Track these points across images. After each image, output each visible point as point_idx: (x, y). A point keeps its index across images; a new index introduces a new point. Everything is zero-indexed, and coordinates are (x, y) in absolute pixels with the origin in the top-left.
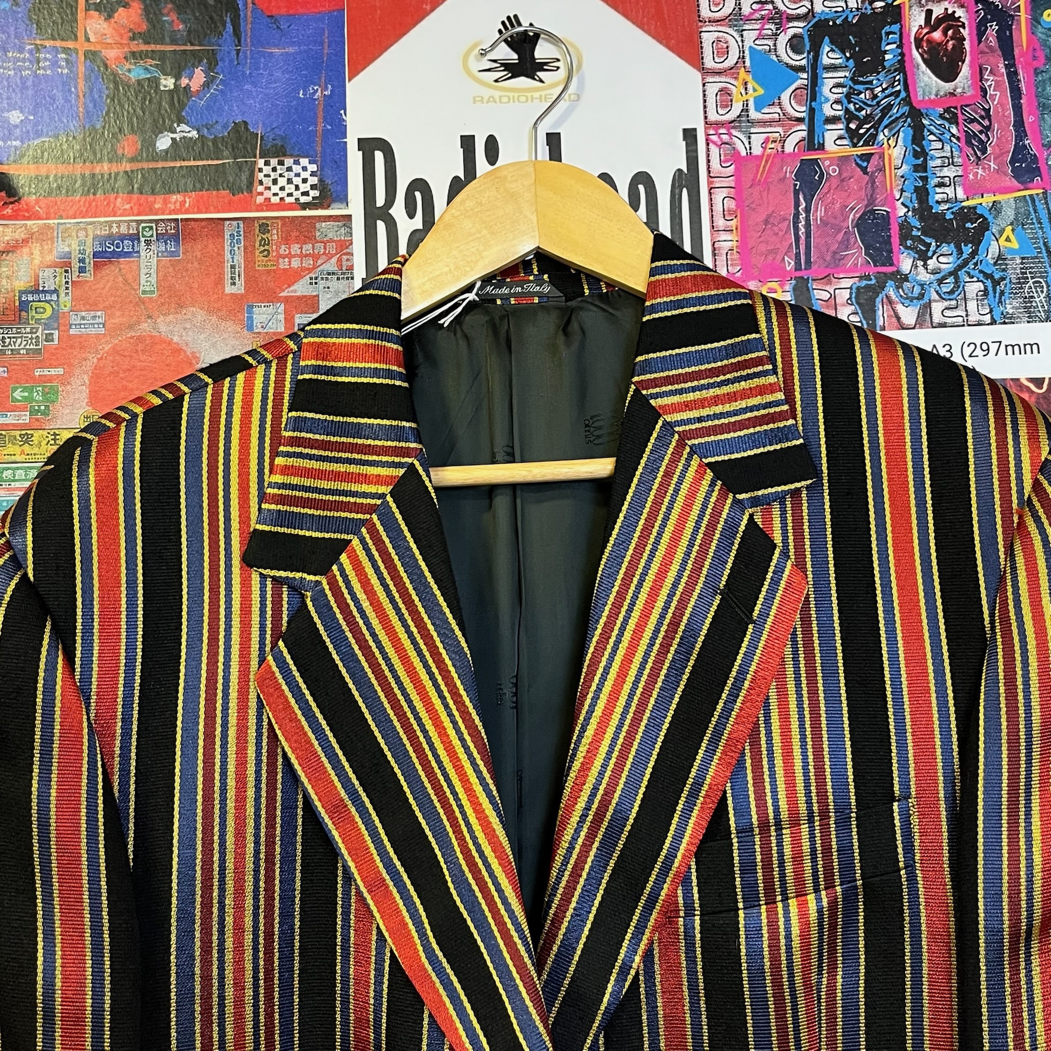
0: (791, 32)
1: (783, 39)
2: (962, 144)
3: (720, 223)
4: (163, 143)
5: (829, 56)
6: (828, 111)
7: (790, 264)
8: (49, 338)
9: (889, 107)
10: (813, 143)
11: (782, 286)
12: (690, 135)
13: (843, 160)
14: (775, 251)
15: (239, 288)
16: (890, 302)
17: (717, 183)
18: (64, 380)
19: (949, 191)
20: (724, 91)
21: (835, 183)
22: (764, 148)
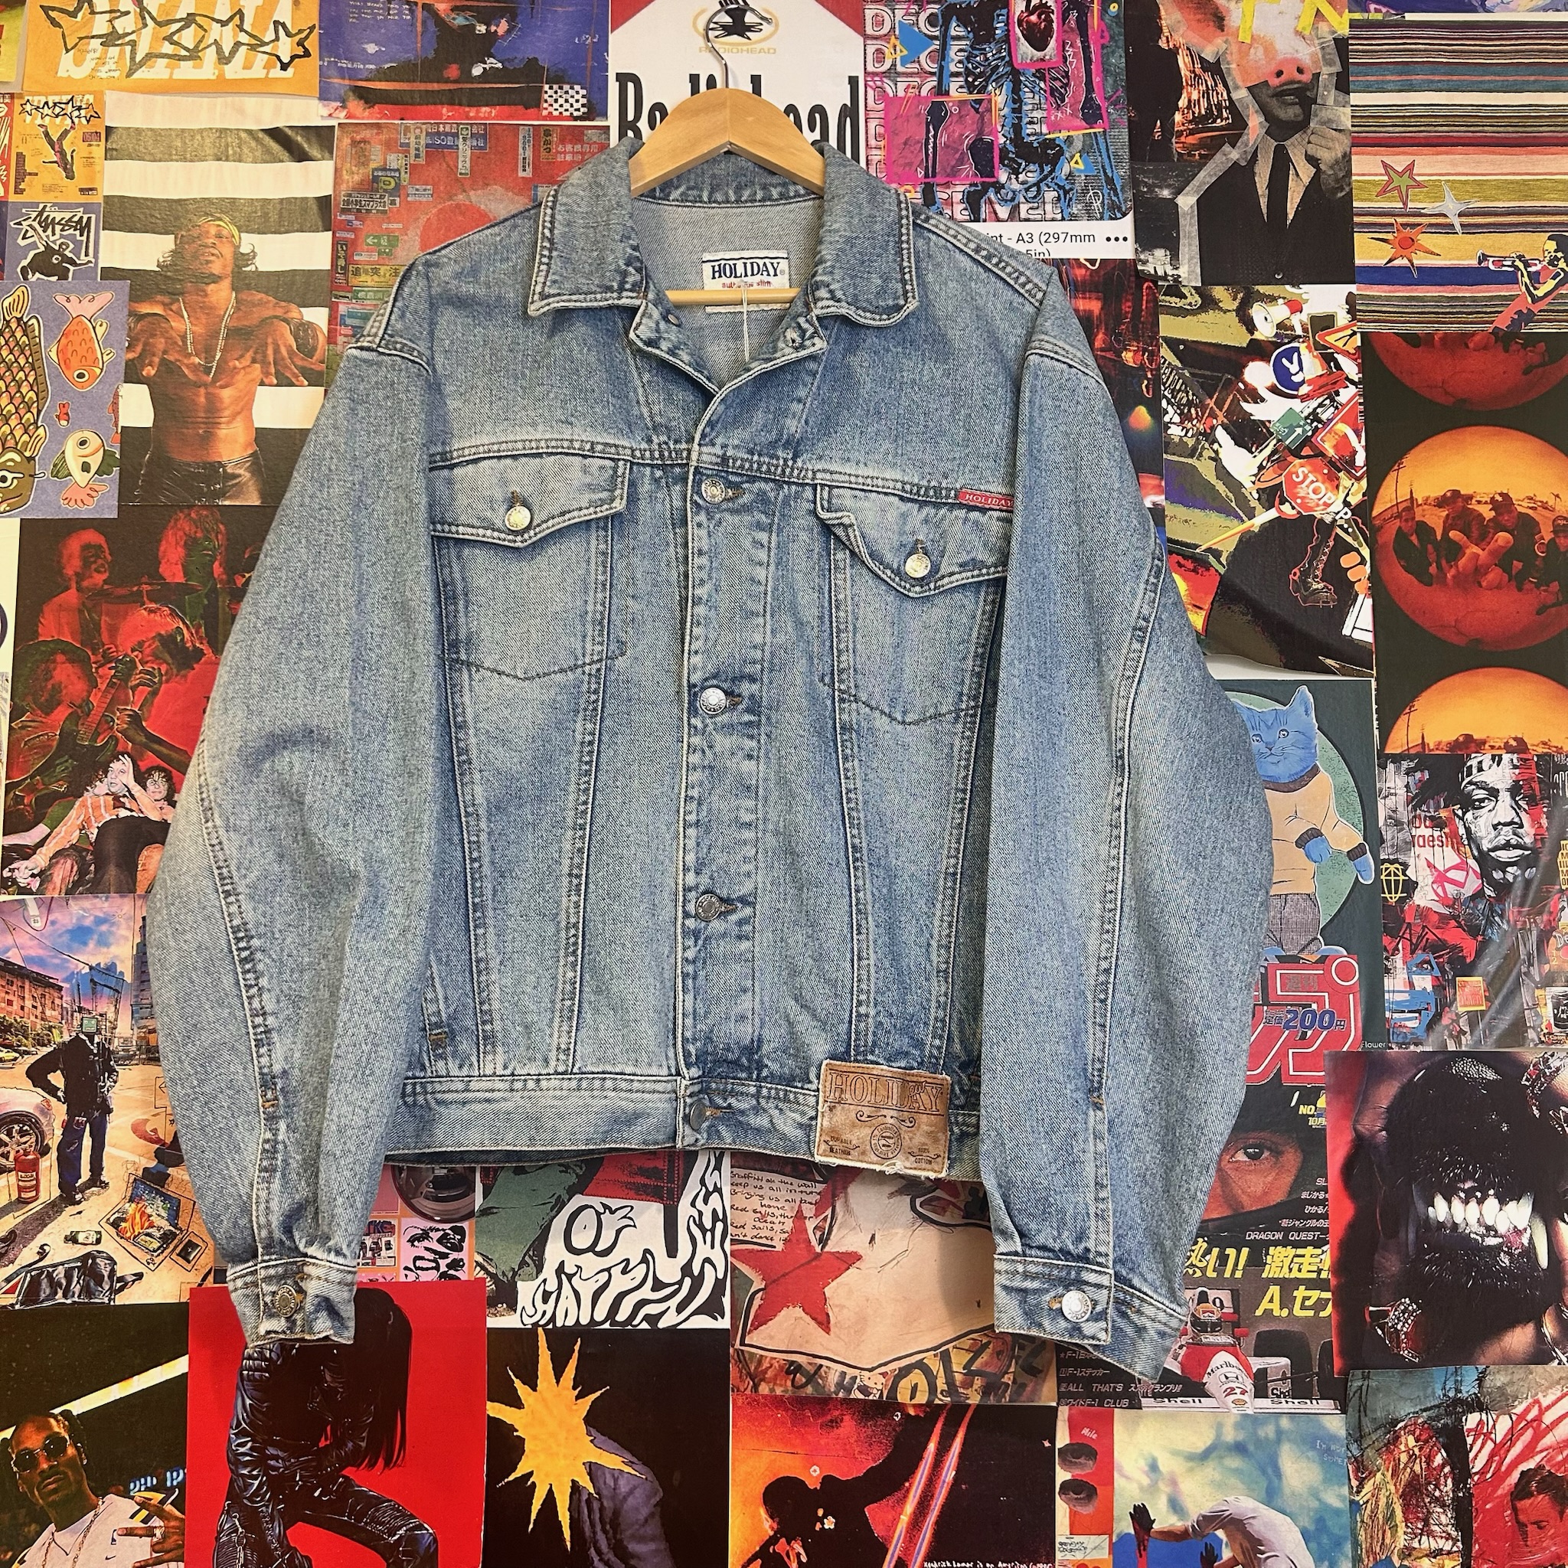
0: (929, 12)
1: (923, 16)
2: (1048, 95)
3: (873, 142)
4: (477, 71)
5: (955, 29)
6: (953, 68)
7: (921, 173)
8: (393, 203)
9: (997, 67)
10: (941, 90)
11: (914, 186)
12: (853, 81)
13: (962, 103)
14: (910, 164)
15: (528, 173)
16: (991, 203)
17: (872, 115)
18: (405, 231)
19: (1037, 127)
20: (879, 51)
21: (955, 119)
22: (906, 90)
